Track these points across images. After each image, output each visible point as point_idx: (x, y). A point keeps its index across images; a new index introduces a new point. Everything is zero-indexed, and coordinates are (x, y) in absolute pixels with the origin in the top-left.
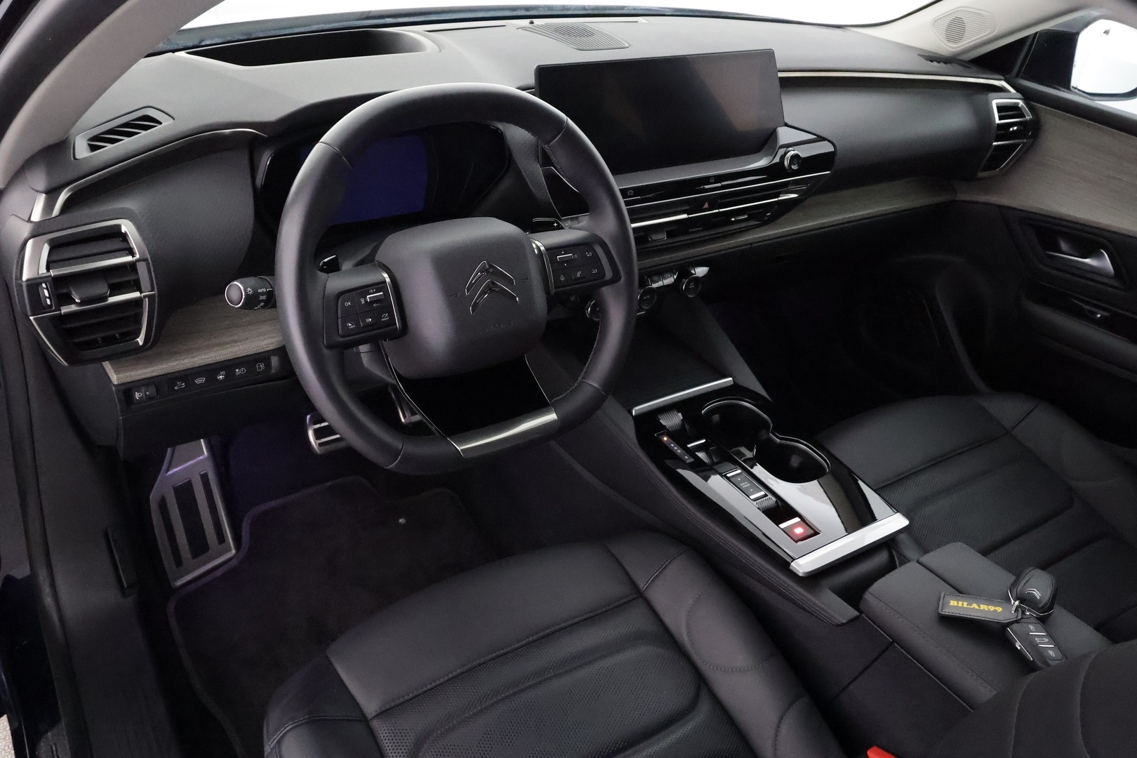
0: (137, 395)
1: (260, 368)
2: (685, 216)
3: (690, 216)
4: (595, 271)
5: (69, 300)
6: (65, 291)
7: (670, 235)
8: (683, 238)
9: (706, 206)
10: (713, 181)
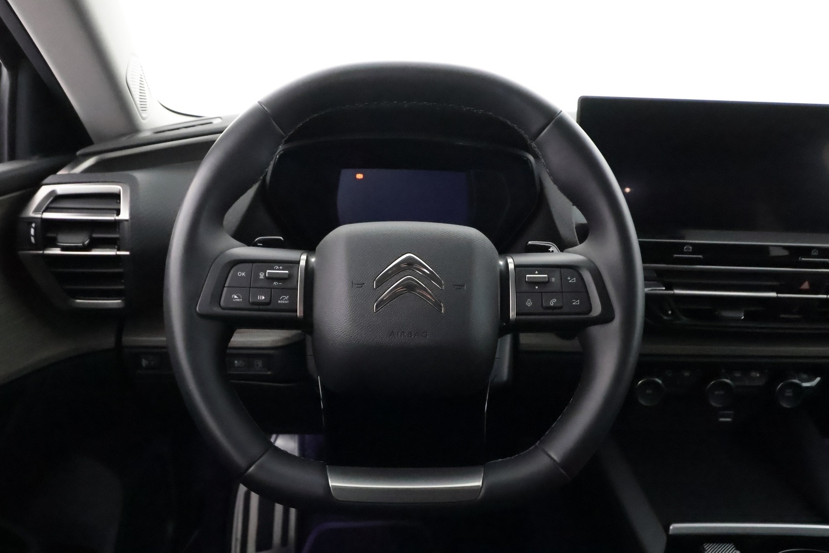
0: (144, 363)
1: (258, 365)
2: (773, 294)
3: (780, 295)
4: (576, 303)
5: (53, 244)
6: (53, 235)
7: (749, 316)
8: (772, 325)
9: (806, 286)
10: (815, 254)
